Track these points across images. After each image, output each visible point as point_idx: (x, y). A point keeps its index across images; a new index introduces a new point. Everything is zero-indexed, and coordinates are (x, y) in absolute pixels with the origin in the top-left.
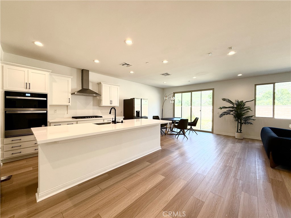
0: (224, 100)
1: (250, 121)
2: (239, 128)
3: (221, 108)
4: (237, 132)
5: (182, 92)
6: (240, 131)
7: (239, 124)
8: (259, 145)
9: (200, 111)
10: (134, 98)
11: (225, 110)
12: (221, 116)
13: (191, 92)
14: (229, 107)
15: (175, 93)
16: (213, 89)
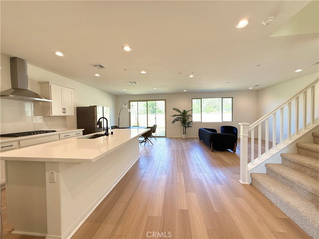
0: (174, 109)
1: (191, 125)
2: (185, 131)
3: (174, 116)
4: (184, 134)
5: (138, 101)
6: (185, 133)
7: (185, 128)
8: (197, 141)
9: (155, 119)
10: (96, 106)
11: (175, 117)
12: (174, 122)
13: (147, 101)
14: (179, 115)
15: (130, 102)
16: (165, 100)
